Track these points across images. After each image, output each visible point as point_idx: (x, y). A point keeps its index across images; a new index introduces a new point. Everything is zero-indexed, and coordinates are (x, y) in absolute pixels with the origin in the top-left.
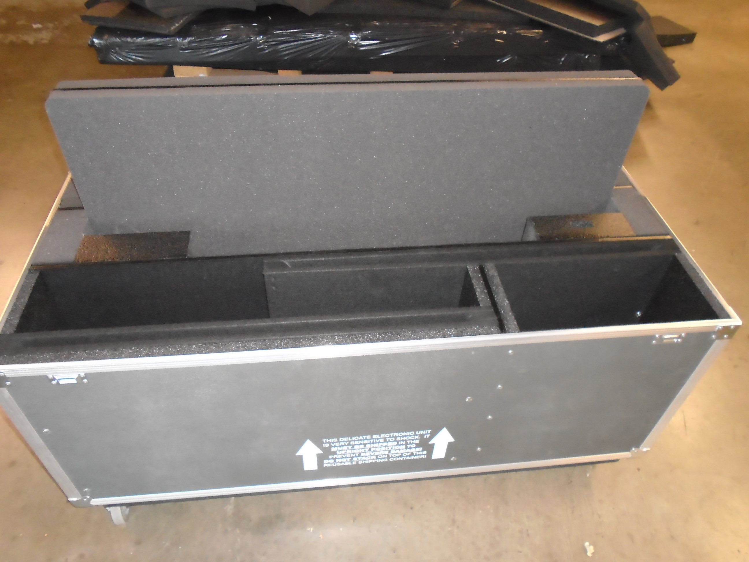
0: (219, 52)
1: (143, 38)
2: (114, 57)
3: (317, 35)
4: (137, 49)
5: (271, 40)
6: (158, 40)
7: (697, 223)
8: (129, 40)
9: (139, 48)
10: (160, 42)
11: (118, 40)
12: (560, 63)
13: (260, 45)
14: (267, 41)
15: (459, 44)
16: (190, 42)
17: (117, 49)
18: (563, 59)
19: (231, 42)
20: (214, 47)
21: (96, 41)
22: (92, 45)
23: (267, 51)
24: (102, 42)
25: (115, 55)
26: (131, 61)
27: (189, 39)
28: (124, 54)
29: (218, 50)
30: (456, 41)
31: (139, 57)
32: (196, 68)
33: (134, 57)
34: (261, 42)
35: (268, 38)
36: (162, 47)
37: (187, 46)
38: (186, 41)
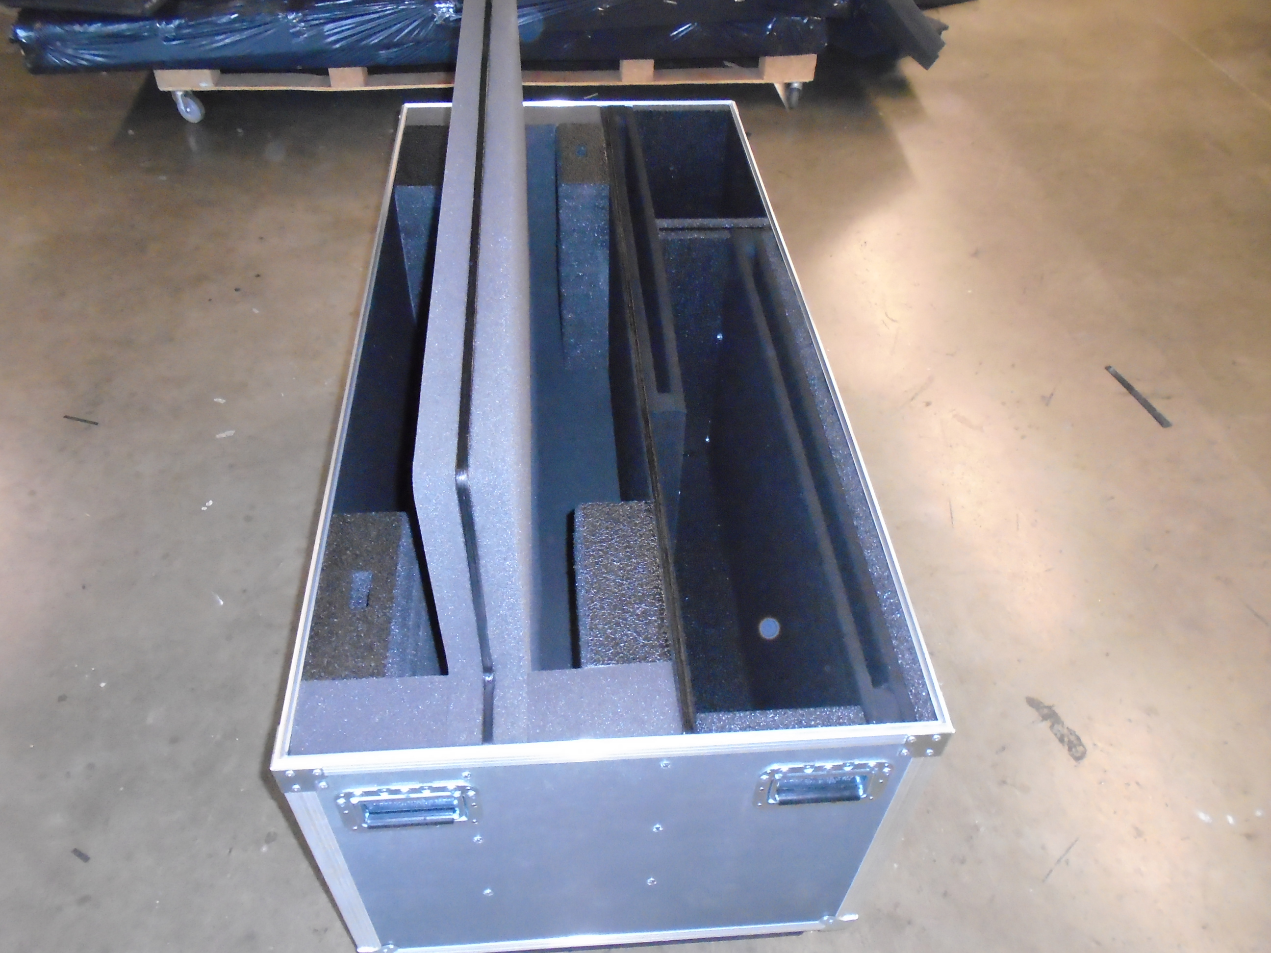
0: (227, 41)
1: (99, 25)
2: (54, 59)
3: (385, 6)
4: (91, 44)
5: (310, 18)
6: (124, 26)
7: (976, 254)
8: (77, 28)
9: (95, 41)
10: (128, 30)
11: (58, 30)
12: (765, 33)
13: (294, 27)
14: (305, 19)
15: (606, 11)
16: (179, 27)
17: (58, 44)
18: (770, 27)
19: (245, 24)
20: (219, 34)
21: (21, 33)
22: (16, 40)
23: (305, 36)
24: (31, 34)
25: (56, 54)
26: (84, 63)
27: (177, 22)
28: (70, 51)
29: (225, 39)
30: (604, 6)
31: (98, 56)
32: (194, 72)
33: (88, 57)
34: (294, 21)
35: (304, 15)
36: (134, 38)
37: (174, 34)
38: (172, 26)
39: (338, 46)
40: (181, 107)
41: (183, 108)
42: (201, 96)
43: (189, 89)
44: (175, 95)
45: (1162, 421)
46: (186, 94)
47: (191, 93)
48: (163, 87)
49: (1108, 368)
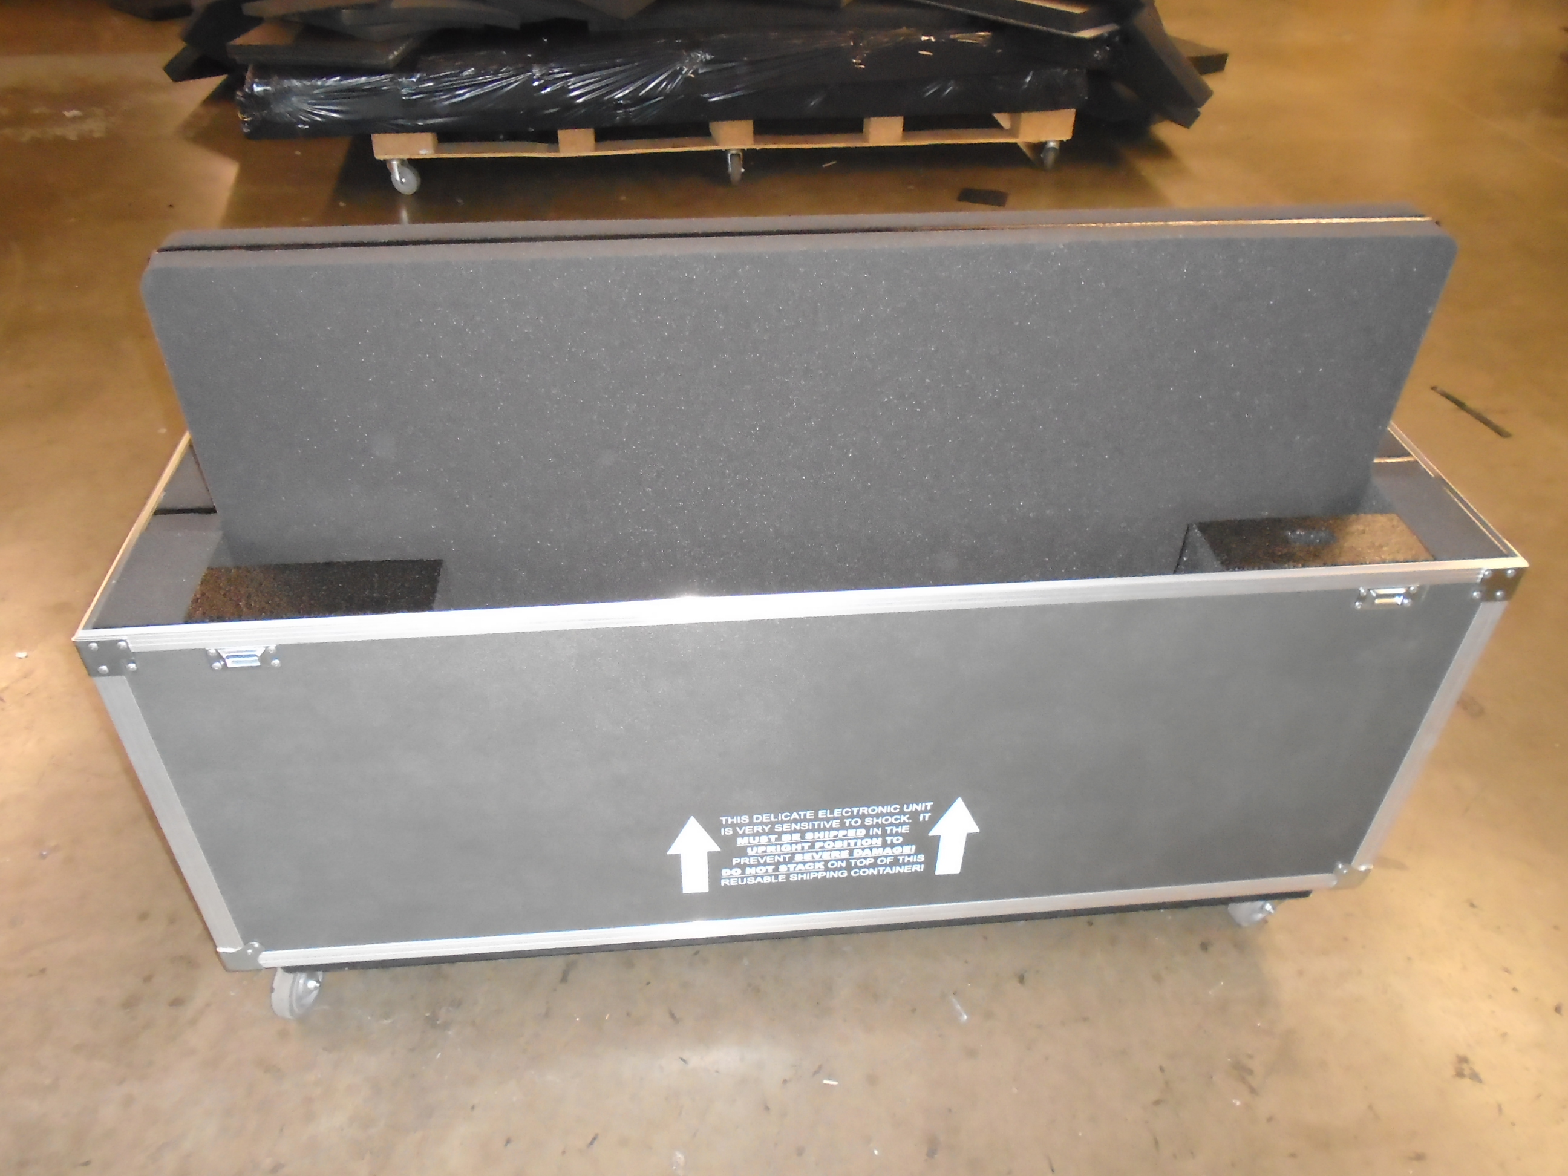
1: (338, 78)
4: (330, 98)
5: (555, 70)
6: (363, 80)
9: (334, 96)
10: (369, 84)
12: (1023, 86)
14: (550, 72)
16: (420, 81)
18: (1029, 79)
20: (459, 89)
21: (258, 88)
23: (549, 90)
24: (268, 88)
27: (420, 75)
31: (333, 111)
36: (371, 93)
37: (414, 88)
38: (413, 79)
39: (581, 100)
40: (396, 176)
41: (398, 178)
42: (416, 165)
43: (406, 157)
44: (391, 165)
45: (1500, 432)
46: (402, 163)
47: (407, 162)
48: (379, 156)
49: (1434, 388)
